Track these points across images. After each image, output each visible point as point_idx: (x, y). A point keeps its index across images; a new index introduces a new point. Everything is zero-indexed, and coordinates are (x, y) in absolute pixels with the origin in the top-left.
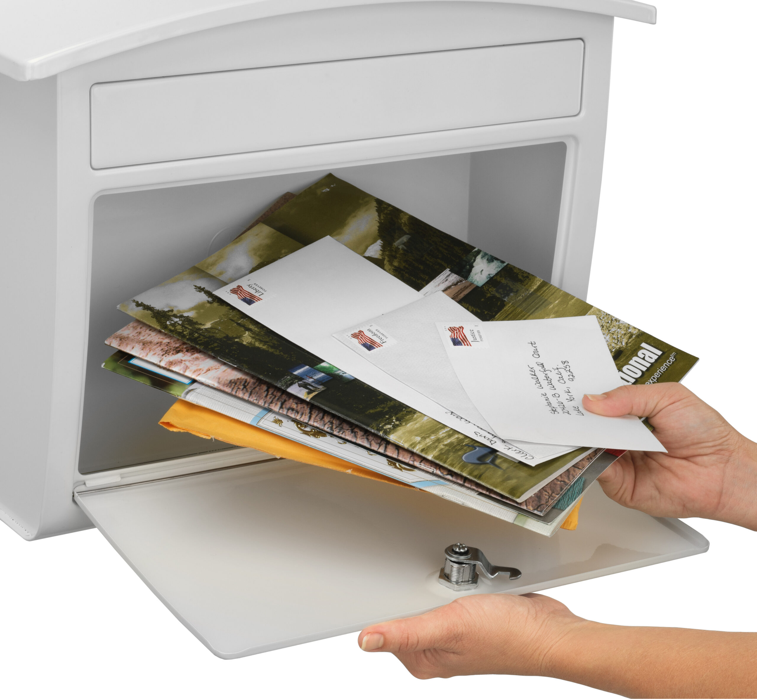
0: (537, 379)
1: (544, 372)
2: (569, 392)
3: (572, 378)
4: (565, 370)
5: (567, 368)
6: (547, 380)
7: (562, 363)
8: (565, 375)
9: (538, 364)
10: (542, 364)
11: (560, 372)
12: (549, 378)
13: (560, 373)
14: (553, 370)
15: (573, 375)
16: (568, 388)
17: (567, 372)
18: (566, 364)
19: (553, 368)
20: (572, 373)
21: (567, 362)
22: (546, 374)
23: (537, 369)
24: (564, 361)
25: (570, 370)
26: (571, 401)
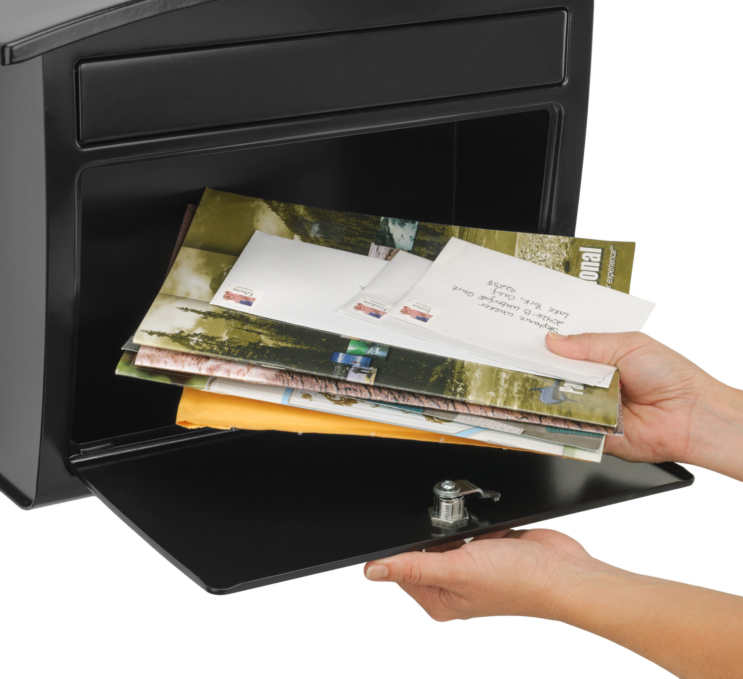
0: (499, 310)
1: (493, 301)
2: (528, 301)
3: (511, 289)
4: (499, 288)
5: (497, 286)
6: (504, 305)
7: (489, 284)
8: (504, 290)
9: (481, 299)
10: (483, 296)
11: (499, 293)
12: (502, 303)
13: (501, 293)
14: (494, 295)
15: (509, 287)
16: (522, 299)
17: (503, 288)
18: (493, 283)
19: (492, 294)
20: (505, 286)
21: (492, 282)
22: (497, 301)
23: (486, 302)
24: (489, 283)
25: (500, 285)
26: (539, 306)
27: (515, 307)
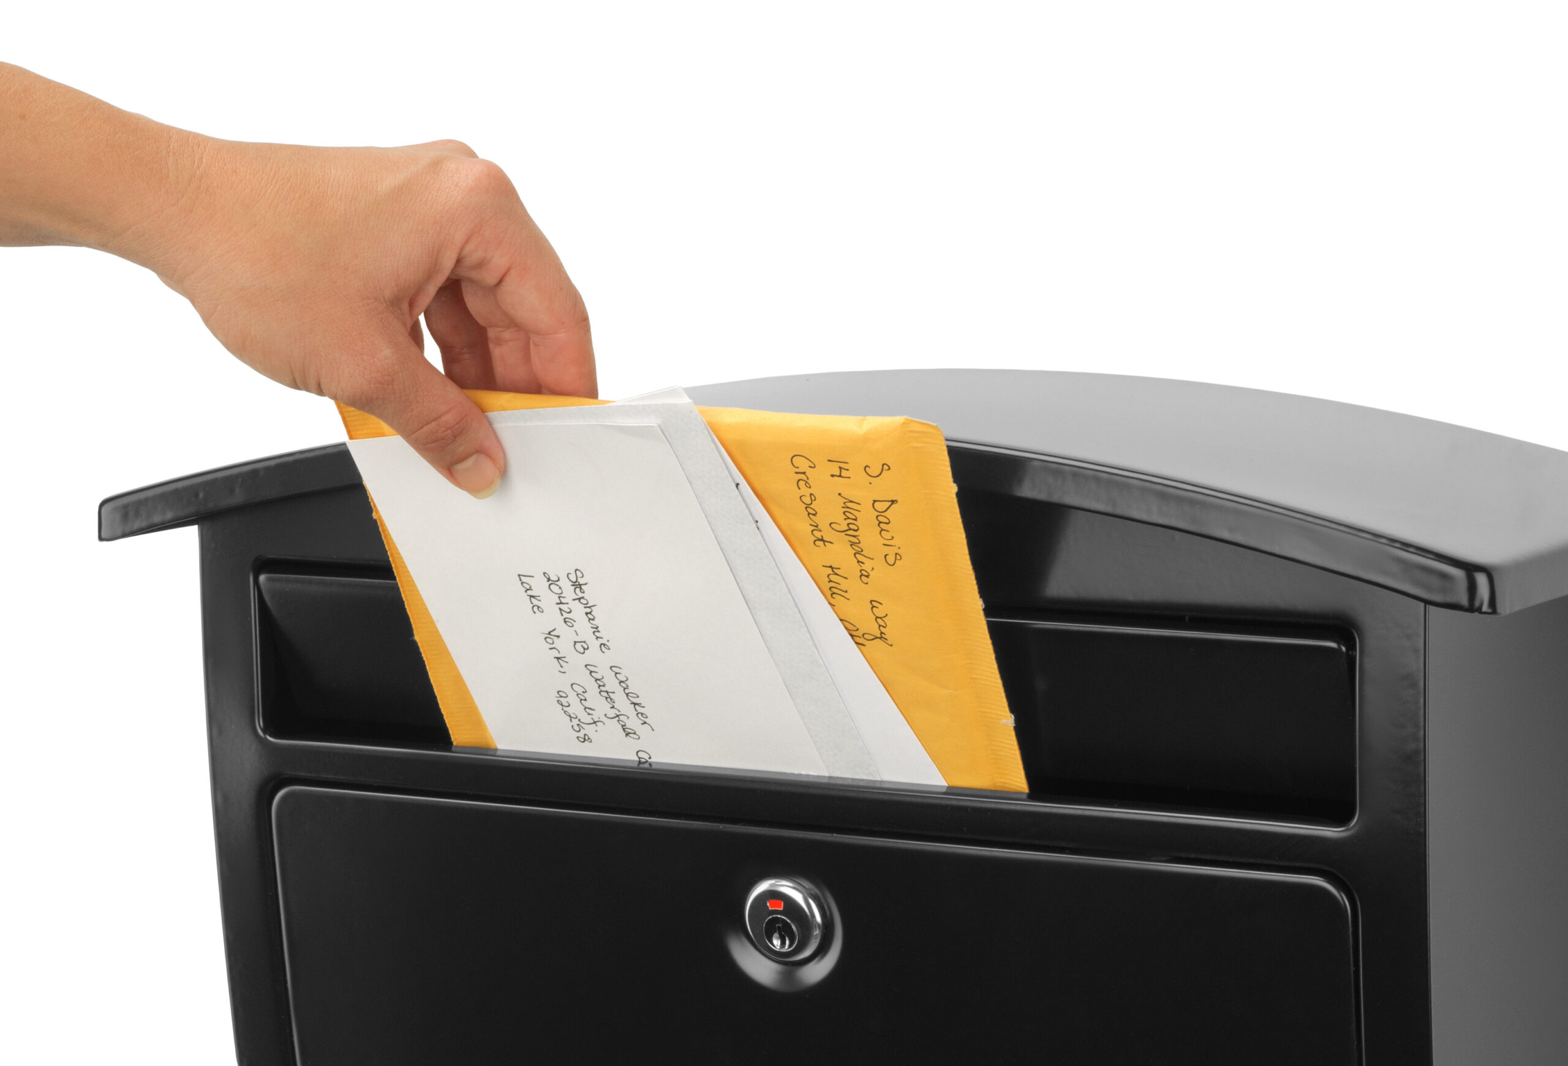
27: (591, 672)
